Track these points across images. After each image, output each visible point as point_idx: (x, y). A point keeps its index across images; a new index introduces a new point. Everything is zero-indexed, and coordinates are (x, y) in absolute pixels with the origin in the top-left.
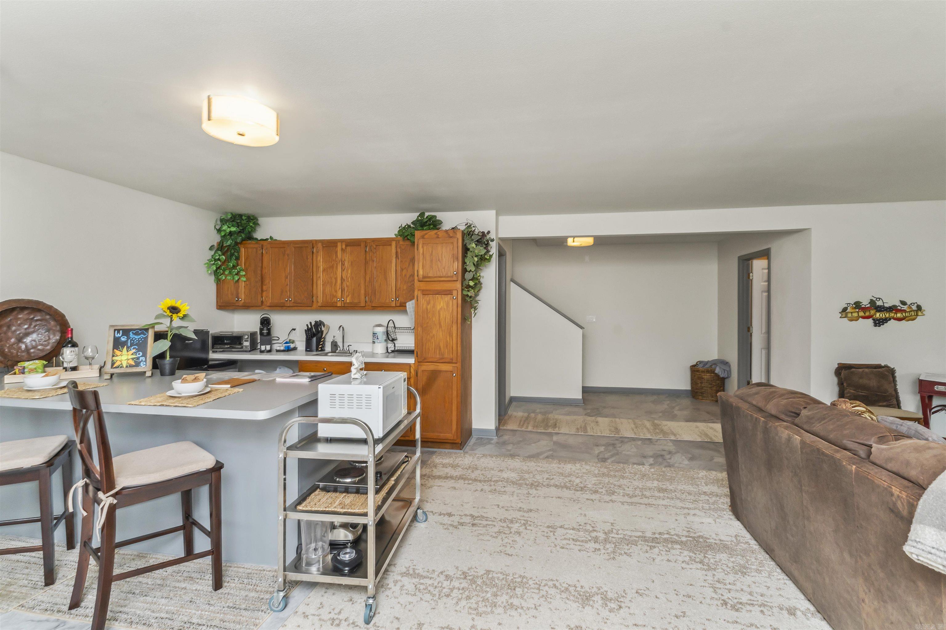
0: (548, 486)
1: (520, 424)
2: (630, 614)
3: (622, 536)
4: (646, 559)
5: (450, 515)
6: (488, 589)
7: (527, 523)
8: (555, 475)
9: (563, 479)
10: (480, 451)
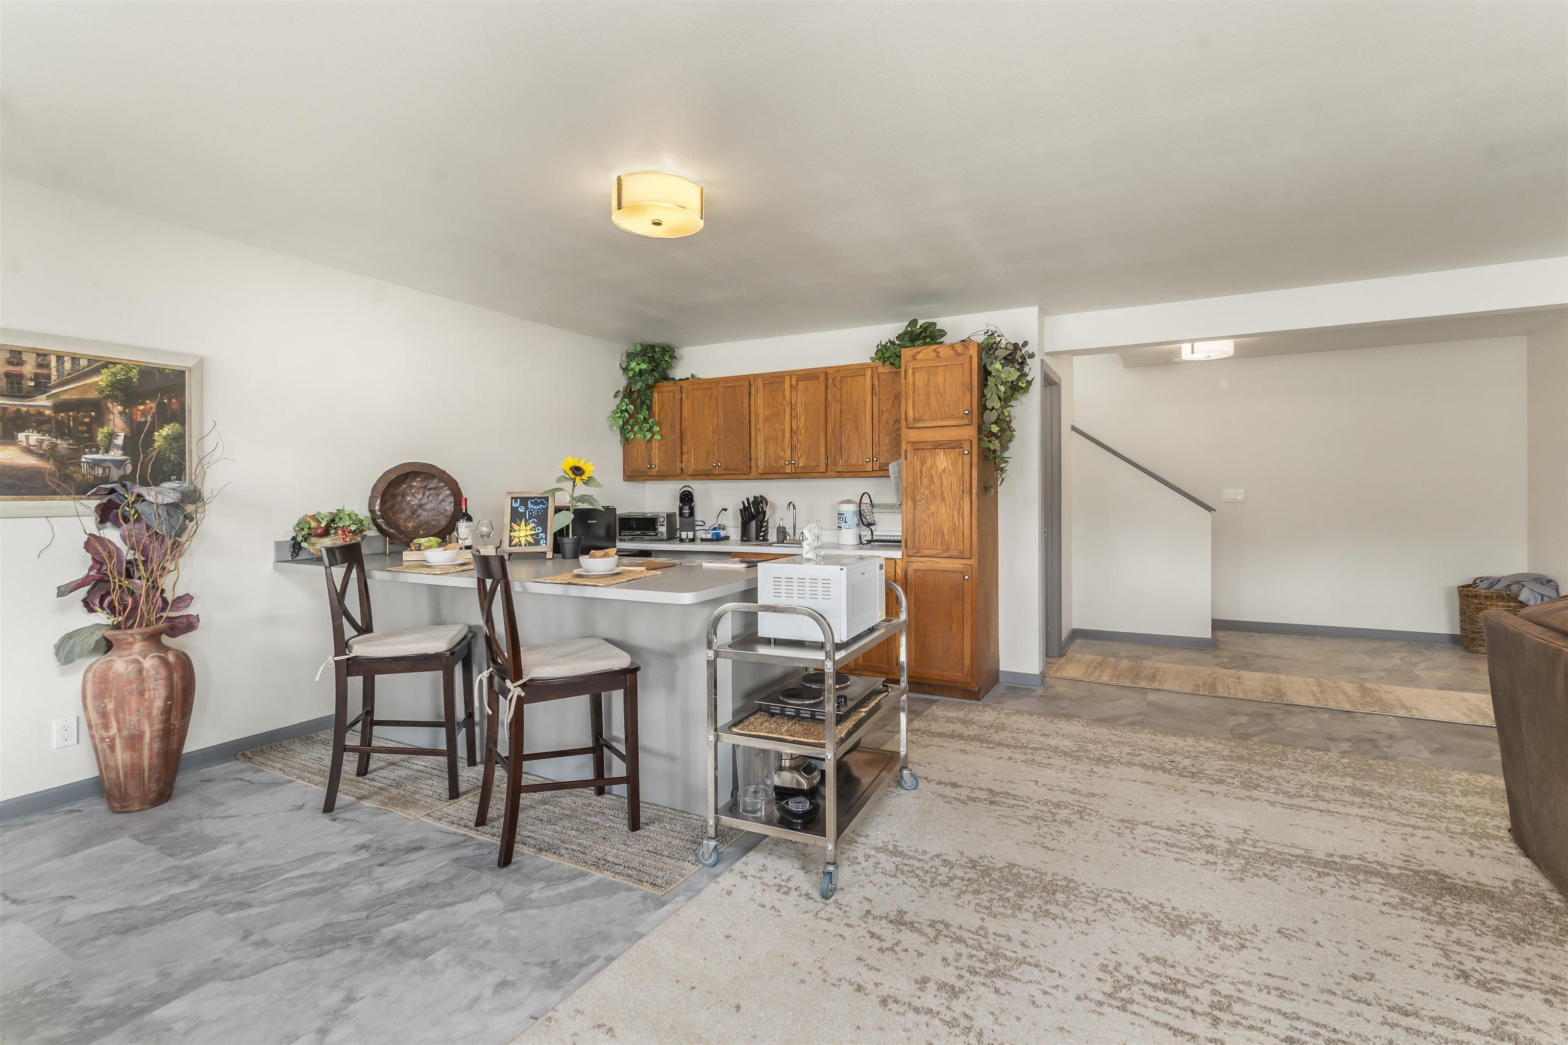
0: (1130, 764)
1: (1086, 671)
2: (1260, 958)
3: (1263, 850)
4: (1306, 888)
5: (954, 785)
6: (1010, 887)
7: (1085, 811)
8: (1144, 750)
9: (1159, 757)
10: (1011, 704)
